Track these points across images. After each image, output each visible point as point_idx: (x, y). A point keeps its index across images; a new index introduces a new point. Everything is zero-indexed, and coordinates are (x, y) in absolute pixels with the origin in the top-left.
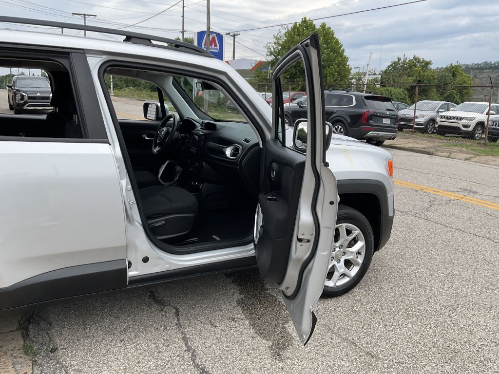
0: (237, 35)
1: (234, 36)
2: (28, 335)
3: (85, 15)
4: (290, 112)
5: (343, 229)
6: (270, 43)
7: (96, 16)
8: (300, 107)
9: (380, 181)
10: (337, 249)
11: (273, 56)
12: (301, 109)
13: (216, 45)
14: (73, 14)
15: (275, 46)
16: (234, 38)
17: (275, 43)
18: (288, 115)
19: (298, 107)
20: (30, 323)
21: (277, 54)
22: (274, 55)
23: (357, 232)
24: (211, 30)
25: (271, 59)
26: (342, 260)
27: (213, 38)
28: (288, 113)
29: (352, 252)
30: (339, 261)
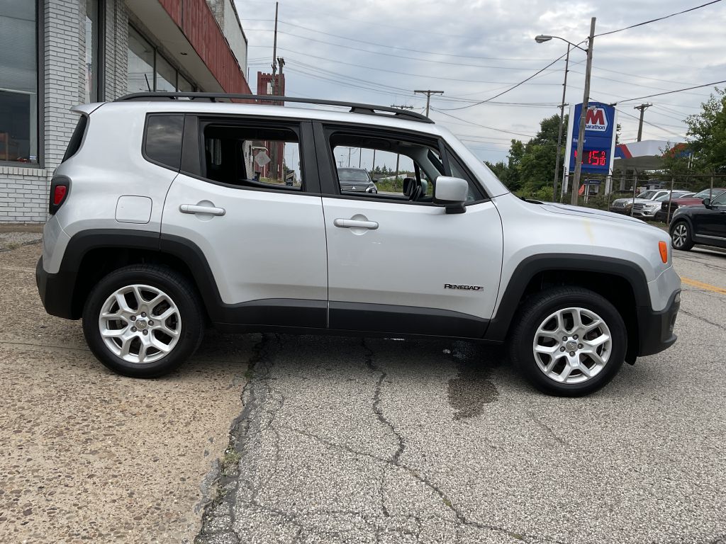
0: (648, 106)
1: (642, 108)
2: (253, 367)
3: (429, 92)
4: (691, 215)
5: (577, 314)
6: (694, 116)
7: (443, 92)
8: (707, 207)
9: (635, 264)
10: (570, 339)
11: (698, 136)
12: (709, 211)
13: (602, 123)
14: (415, 91)
15: (702, 120)
16: (642, 112)
17: (703, 116)
18: (688, 219)
19: (704, 208)
20: (258, 361)
21: (705, 132)
22: (700, 134)
23: (599, 321)
24: (590, 101)
25: (695, 139)
26: (578, 353)
27: (600, 113)
28: (689, 217)
29: (591, 346)
30: (573, 354)
